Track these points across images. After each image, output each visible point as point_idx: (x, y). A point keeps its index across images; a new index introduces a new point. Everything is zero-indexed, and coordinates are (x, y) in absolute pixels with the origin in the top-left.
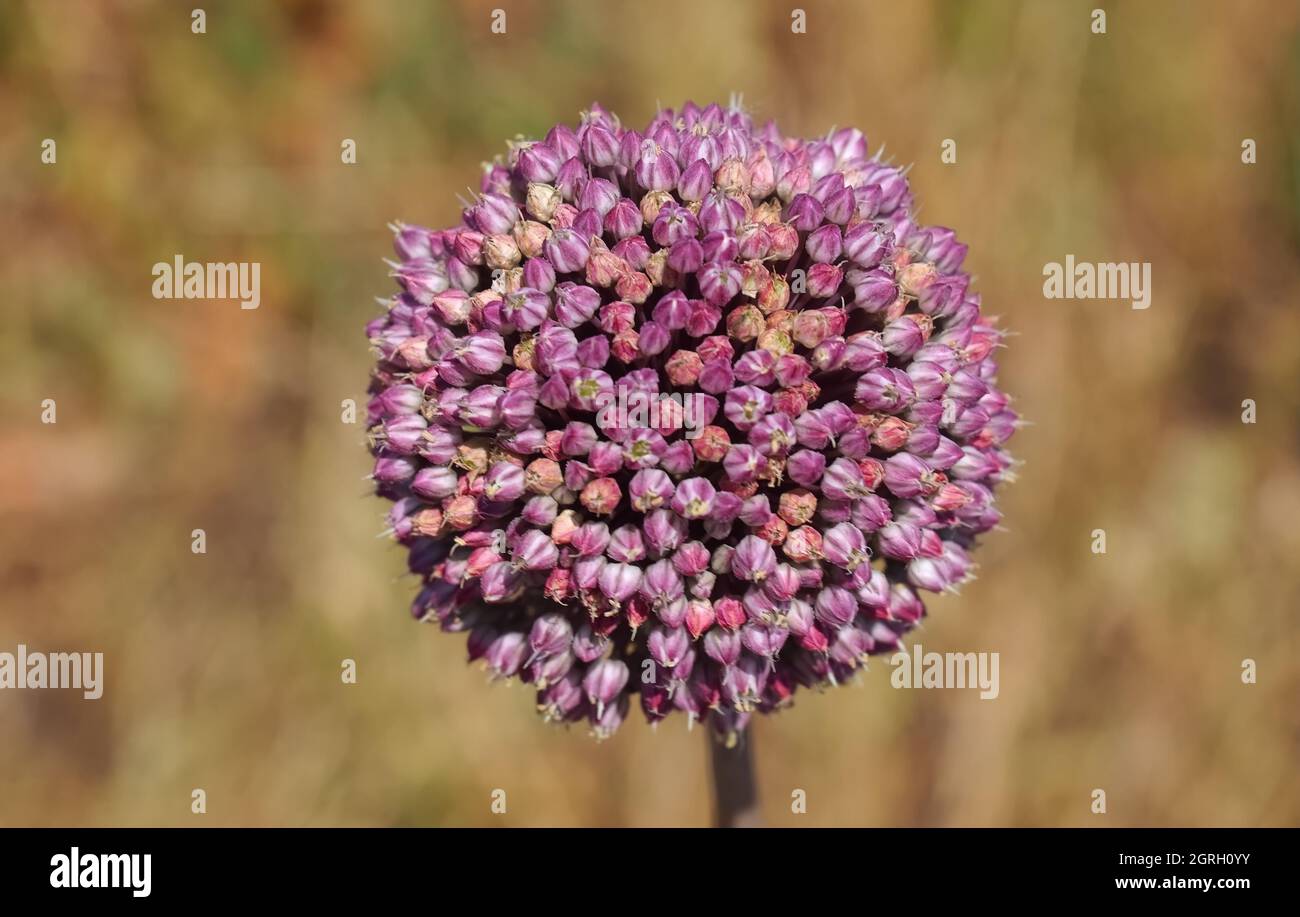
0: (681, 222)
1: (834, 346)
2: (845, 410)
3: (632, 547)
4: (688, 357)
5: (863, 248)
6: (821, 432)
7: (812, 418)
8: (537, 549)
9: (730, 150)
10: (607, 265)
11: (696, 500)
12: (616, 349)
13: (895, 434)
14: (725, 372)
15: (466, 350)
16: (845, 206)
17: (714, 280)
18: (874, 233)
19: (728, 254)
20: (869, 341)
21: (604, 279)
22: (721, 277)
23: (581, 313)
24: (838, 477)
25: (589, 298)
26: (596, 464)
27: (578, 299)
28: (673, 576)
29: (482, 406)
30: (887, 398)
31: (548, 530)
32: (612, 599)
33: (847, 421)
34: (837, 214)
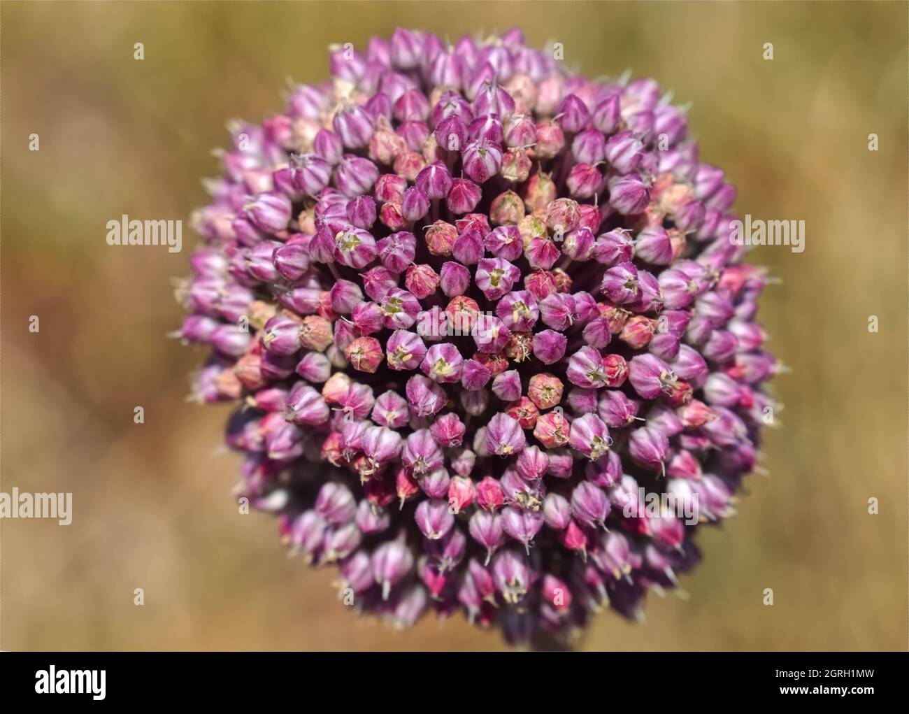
0: (455, 107)
1: (580, 234)
2: (589, 299)
3: (390, 409)
4: (444, 227)
5: (622, 152)
6: (562, 311)
7: (555, 299)
8: (308, 403)
9: (522, 65)
10: (386, 142)
11: (441, 360)
12: (384, 214)
13: (640, 328)
14: (473, 240)
15: (254, 205)
16: (611, 114)
17: (473, 153)
18: (631, 140)
19: (491, 135)
20: (616, 236)
21: (383, 154)
22: (479, 151)
23: (359, 182)
24: (580, 362)
25: (367, 169)
26: (356, 319)
27: (357, 168)
28: (431, 444)
29: (262, 259)
30: (628, 290)
31: (319, 387)
32: (371, 457)
33: (589, 308)
34: (602, 121)
